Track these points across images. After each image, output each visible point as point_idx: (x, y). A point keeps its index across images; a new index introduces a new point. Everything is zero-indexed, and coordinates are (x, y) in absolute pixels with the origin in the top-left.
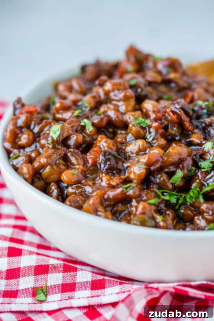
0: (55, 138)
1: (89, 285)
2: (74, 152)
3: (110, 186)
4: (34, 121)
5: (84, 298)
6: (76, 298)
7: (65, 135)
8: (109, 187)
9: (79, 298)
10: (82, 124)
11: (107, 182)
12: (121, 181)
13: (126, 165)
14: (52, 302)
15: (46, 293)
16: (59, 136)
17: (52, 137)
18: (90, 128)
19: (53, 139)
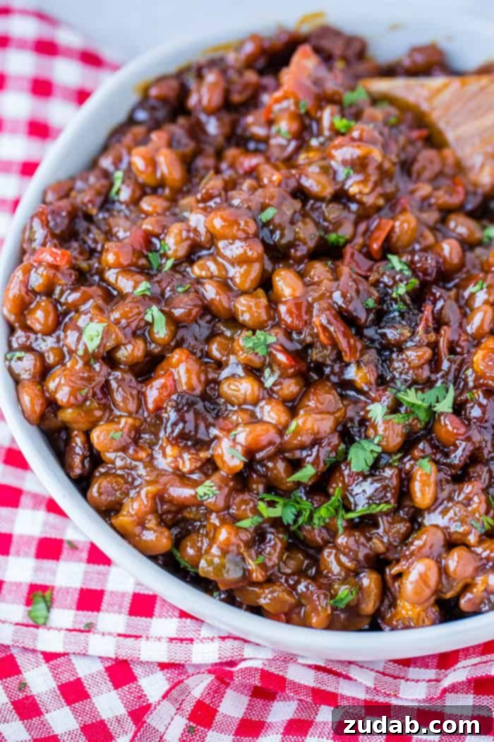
0: (90, 350)
1: (127, 603)
2: (123, 380)
3: (178, 472)
4: (59, 285)
5: (110, 634)
6: (98, 633)
7: (110, 344)
8: (174, 473)
9: (103, 634)
10: (148, 318)
11: (173, 465)
12: (199, 464)
13: (214, 432)
14: (56, 629)
15: (49, 604)
16: (99, 347)
17: (85, 345)
18: (161, 331)
19: (86, 350)
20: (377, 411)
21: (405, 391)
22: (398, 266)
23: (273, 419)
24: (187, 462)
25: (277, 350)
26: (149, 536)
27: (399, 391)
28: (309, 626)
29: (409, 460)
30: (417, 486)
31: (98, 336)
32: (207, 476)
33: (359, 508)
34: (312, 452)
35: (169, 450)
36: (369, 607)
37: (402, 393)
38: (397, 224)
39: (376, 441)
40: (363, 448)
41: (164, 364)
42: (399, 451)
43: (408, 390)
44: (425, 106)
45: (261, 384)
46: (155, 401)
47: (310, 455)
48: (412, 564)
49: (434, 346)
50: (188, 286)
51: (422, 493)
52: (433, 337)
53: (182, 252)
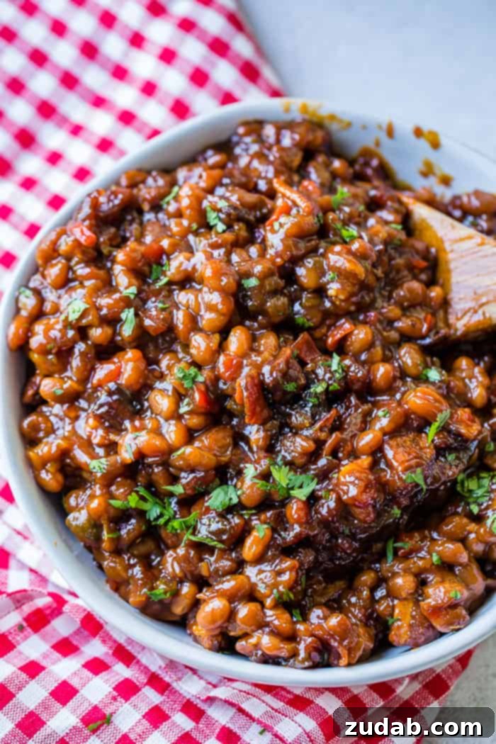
0: (70, 319)
3: (89, 441)
7: (85, 322)
8: (85, 440)
10: (123, 316)
11: (88, 433)
12: (106, 442)
13: (127, 424)
16: (76, 320)
17: (68, 314)
18: (127, 330)
19: (67, 318)
20: (250, 471)
21: (280, 467)
22: (334, 367)
23: (170, 438)
24: (97, 437)
25: (198, 389)
26: (46, 476)
27: (275, 464)
28: (127, 601)
29: (256, 519)
30: (249, 542)
31: (79, 312)
32: (107, 455)
33: (200, 536)
34: (188, 477)
35: (91, 421)
36: (178, 610)
37: (277, 467)
38: (356, 332)
39: (239, 493)
40: (226, 493)
41: (121, 354)
42: (255, 508)
43: (283, 467)
44: (447, 246)
45: (178, 406)
46: (99, 380)
47: (186, 478)
48: (213, 598)
49: (319, 443)
50: (167, 306)
51: (250, 548)
52: (323, 435)
53: (178, 277)
